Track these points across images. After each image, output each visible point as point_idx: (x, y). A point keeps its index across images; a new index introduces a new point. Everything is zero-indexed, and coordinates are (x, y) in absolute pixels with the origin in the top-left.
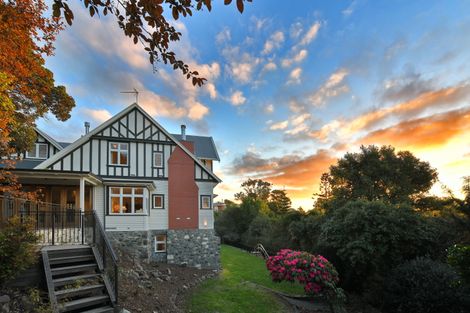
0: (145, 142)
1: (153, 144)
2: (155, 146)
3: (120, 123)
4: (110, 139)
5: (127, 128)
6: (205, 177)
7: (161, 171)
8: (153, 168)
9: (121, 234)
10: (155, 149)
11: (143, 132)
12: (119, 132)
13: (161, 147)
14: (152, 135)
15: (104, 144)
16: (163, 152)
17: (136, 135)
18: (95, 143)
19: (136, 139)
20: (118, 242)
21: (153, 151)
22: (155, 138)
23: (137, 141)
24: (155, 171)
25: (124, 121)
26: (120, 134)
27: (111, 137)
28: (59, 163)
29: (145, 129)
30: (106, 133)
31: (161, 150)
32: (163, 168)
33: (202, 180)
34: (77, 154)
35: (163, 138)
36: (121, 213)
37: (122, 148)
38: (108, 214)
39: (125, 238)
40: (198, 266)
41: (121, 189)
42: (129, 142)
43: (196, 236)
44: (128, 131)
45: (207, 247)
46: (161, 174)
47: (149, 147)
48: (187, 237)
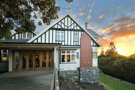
0: (71, 30)
1: (74, 31)
2: (75, 32)
3: (61, 22)
4: (57, 29)
5: (64, 24)
6: (95, 44)
7: (77, 42)
8: (74, 41)
9: (66, 72)
10: (75, 33)
11: (71, 26)
12: (61, 26)
13: (77, 32)
14: (74, 27)
15: (54, 31)
16: (78, 34)
17: (68, 27)
18: (51, 31)
19: (68, 29)
20: (65, 76)
21: (74, 34)
22: (75, 28)
23: (68, 30)
24: (75, 42)
25: (63, 21)
26: (61, 27)
27: (58, 28)
28: (36, 40)
29: (71, 25)
30: (56, 27)
31: (77, 33)
32: (78, 41)
33: (93, 46)
34: (43, 36)
35: (78, 28)
36: (66, 62)
37: (62, 33)
38: (60, 63)
39: (68, 74)
40: (92, 82)
41: (66, 51)
42: (65, 30)
43: (92, 70)
44: (65, 25)
45: (95, 74)
46: (77, 44)
47: (72, 32)
48: (88, 70)
